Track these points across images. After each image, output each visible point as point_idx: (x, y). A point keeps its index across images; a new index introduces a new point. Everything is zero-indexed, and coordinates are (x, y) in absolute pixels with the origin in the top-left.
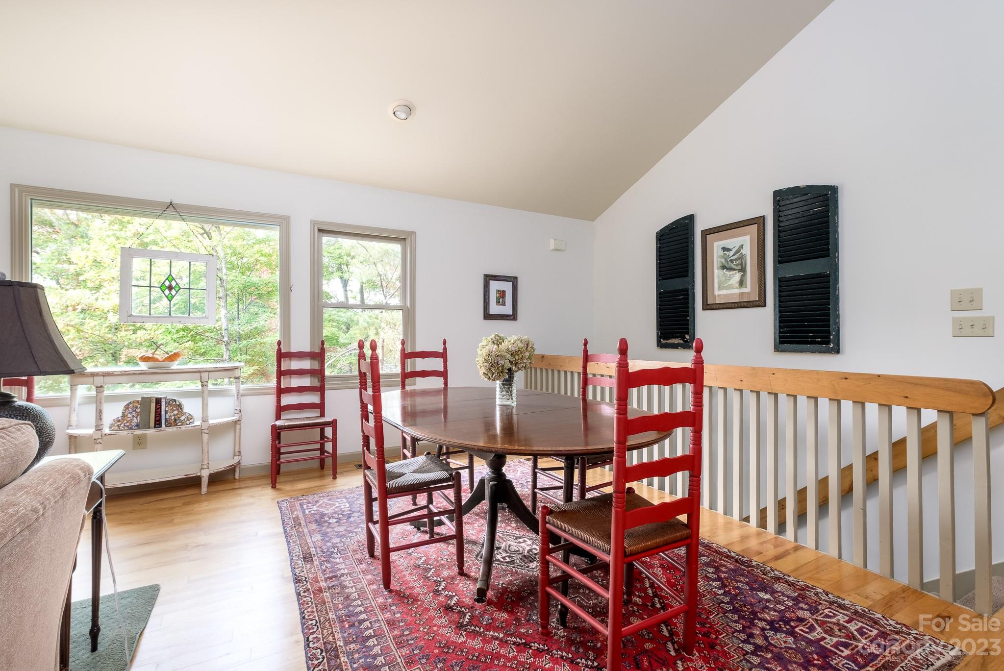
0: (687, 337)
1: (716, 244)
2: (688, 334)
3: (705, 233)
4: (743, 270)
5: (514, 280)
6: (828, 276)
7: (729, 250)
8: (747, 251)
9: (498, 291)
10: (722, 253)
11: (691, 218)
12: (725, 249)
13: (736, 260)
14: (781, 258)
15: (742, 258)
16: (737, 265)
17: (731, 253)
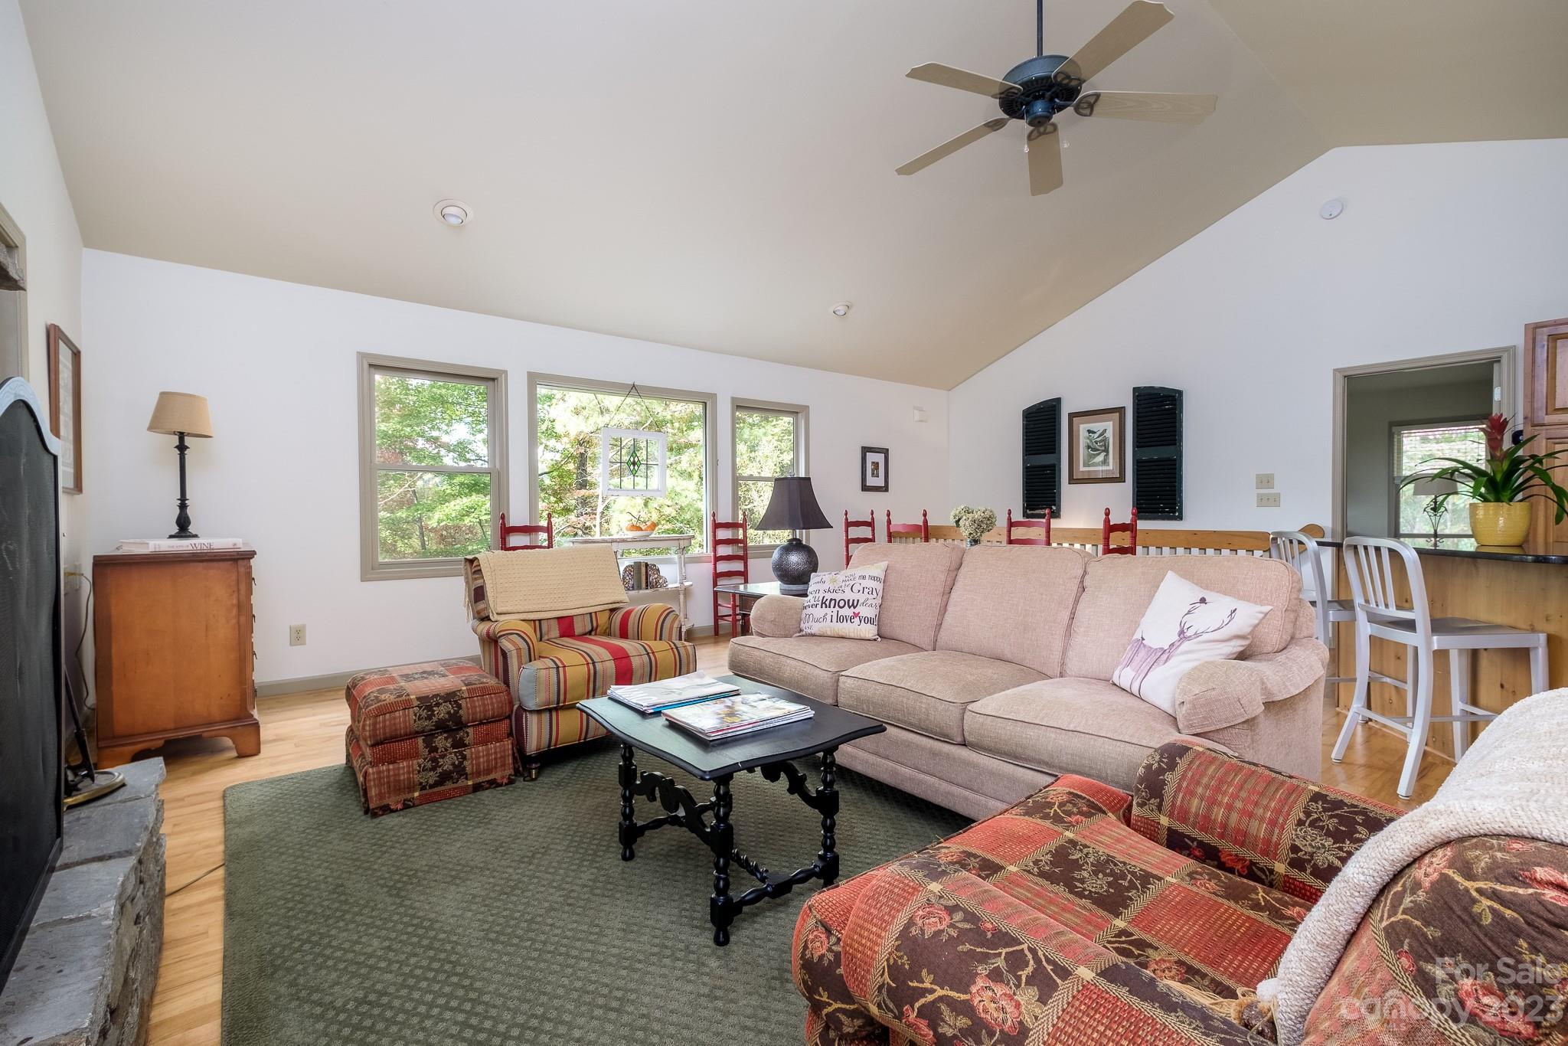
0: (1054, 508)
1: (1082, 426)
2: (1055, 505)
3: (1072, 416)
4: (1106, 451)
5: (885, 452)
6: (1175, 460)
7: (1094, 432)
8: (1109, 434)
9: (873, 463)
10: (1087, 434)
11: (1058, 400)
12: (1089, 431)
13: (1100, 442)
14: (1138, 444)
15: (1105, 440)
16: (1101, 446)
17: (1096, 435)
